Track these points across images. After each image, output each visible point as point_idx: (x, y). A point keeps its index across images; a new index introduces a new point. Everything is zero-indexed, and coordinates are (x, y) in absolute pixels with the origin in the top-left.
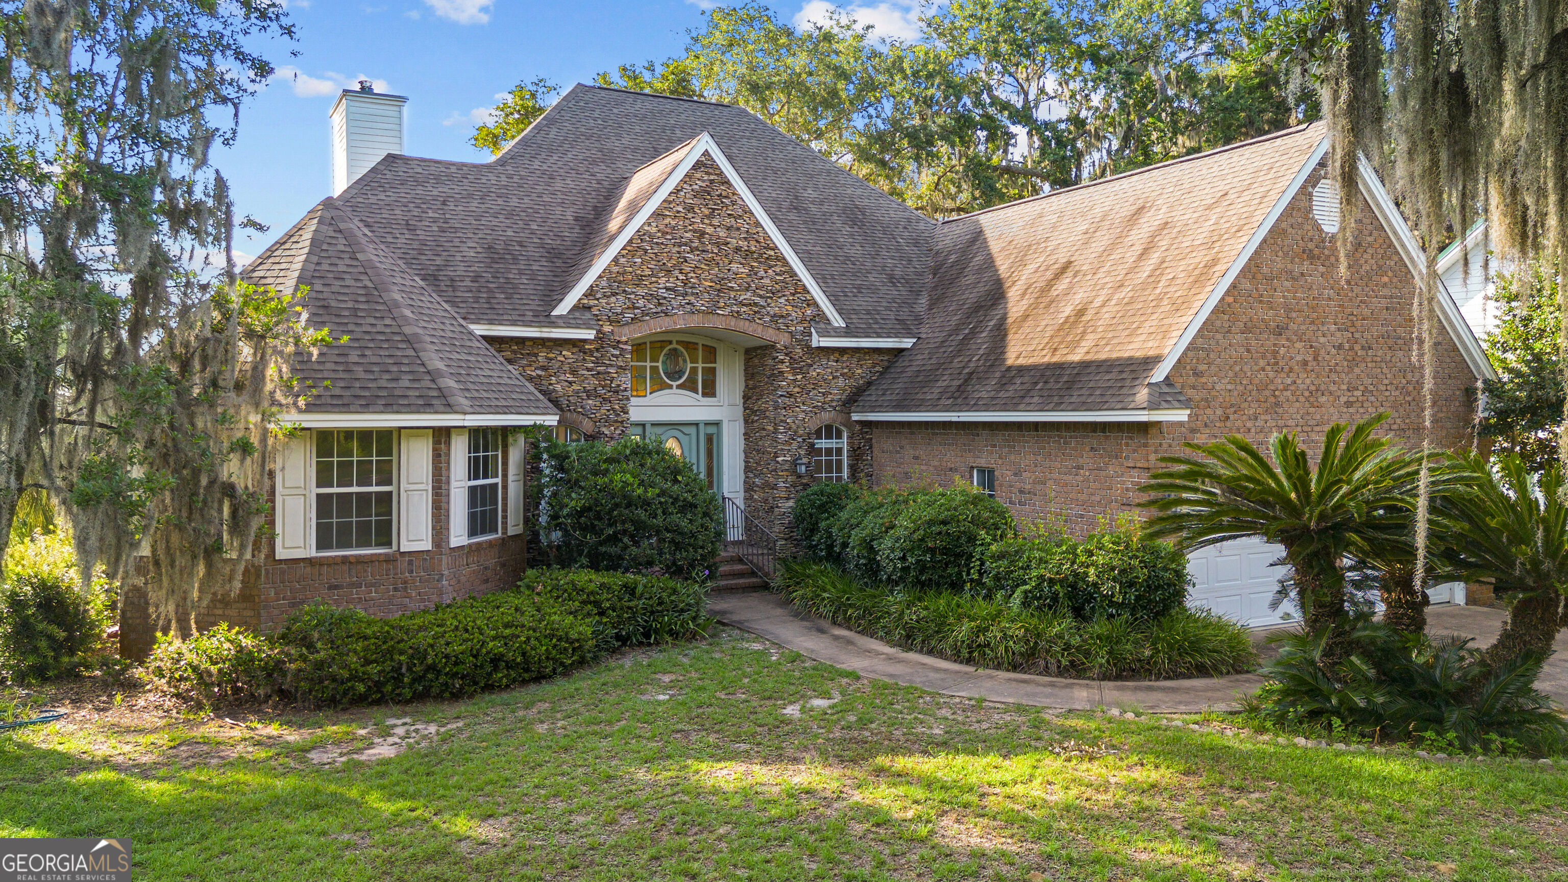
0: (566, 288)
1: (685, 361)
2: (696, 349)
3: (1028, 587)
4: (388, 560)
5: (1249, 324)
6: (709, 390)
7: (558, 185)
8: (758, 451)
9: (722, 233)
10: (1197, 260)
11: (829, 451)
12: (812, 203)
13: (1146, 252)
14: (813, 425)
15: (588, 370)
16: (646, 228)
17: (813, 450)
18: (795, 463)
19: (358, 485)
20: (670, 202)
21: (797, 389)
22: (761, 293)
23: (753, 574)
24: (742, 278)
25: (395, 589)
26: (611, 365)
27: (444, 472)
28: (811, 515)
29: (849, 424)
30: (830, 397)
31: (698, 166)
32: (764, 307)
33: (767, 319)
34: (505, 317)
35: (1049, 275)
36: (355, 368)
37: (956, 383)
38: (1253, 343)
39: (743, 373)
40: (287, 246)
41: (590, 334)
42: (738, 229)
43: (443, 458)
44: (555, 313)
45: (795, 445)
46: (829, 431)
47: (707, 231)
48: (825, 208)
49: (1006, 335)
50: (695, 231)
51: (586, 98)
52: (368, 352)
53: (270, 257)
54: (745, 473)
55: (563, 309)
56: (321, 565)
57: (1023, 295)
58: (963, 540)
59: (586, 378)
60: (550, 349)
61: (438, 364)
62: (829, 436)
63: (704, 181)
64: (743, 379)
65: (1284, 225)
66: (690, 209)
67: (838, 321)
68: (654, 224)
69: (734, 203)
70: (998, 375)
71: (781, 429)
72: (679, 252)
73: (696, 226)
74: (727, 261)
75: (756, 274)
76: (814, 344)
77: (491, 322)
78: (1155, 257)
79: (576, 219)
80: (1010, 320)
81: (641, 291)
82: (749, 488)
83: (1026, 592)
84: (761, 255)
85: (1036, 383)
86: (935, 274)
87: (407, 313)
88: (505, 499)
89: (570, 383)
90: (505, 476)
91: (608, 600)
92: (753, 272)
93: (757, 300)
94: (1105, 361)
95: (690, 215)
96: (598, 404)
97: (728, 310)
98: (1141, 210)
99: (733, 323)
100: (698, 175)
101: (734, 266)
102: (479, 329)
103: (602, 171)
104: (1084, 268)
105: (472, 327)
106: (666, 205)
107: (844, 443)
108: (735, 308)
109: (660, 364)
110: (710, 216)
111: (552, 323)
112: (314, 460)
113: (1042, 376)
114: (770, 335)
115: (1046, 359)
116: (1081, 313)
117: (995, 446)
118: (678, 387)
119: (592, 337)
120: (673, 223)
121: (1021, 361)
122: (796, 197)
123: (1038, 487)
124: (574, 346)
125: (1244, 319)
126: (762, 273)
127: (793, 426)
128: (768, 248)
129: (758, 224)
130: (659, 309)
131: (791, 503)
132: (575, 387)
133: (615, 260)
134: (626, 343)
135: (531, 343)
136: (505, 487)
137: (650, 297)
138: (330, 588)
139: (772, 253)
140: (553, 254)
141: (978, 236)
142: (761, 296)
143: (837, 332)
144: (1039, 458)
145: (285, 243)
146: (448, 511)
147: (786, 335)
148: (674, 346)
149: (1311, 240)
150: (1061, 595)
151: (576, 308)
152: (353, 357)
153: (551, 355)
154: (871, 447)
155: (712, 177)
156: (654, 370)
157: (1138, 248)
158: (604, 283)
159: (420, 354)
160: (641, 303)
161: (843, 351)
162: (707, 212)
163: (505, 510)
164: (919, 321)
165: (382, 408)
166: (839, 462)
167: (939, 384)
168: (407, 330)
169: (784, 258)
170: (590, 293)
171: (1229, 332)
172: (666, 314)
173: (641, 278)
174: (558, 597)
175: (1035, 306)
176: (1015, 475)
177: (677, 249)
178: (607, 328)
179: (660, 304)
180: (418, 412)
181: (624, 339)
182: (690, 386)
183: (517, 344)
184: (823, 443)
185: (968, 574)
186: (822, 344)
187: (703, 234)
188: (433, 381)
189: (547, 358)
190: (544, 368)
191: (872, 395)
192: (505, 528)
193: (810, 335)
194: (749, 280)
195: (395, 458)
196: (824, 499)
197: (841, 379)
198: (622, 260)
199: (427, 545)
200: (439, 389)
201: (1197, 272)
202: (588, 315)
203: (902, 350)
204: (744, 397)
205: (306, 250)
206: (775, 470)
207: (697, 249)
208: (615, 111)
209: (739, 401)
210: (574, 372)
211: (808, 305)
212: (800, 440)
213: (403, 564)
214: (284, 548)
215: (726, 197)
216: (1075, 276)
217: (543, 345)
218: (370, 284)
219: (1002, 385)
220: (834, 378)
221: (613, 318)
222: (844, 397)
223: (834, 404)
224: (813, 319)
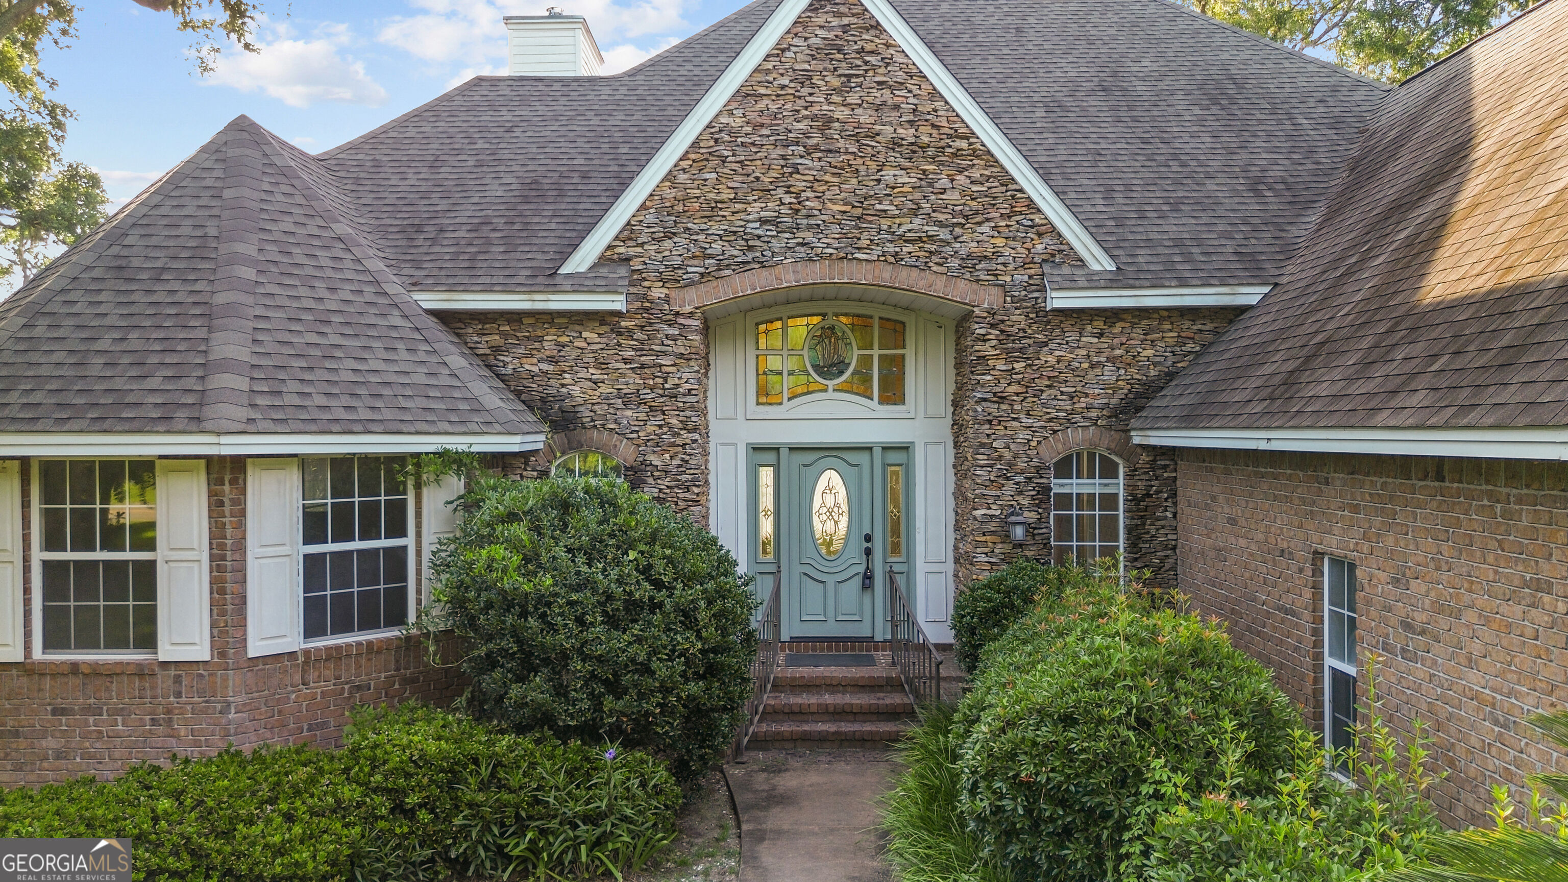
1: (848, 343)
2: (871, 325)
4: (141, 672)
6: (893, 393)
8: (963, 496)
9: (865, 117)
11: (1085, 500)
14: (1051, 452)
15: (626, 361)
16: (724, 120)
17: (1049, 498)
18: (1006, 524)
19: (103, 549)
20: (767, 72)
21: (1014, 388)
22: (942, 217)
24: (904, 194)
26: (665, 353)
27: (230, 531)
29: (1130, 452)
30: (1083, 402)
32: (948, 243)
33: (955, 263)
34: (482, 280)
41: (616, 303)
42: (897, 107)
43: (228, 508)
44: (566, 268)
45: (1009, 488)
46: (1088, 464)
47: (837, 115)
50: (814, 118)
54: (955, 531)
55: (579, 260)
56: (41, 674)
59: (623, 375)
60: (563, 328)
62: (1085, 473)
63: (830, 29)
64: (951, 375)
66: (805, 80)
67: (1098, 261)
68: (738, 112)
69: (887, 62)
71: (982, 460)
72: (783, 157)
73: (815, 109)
74: (873, 166)
75: (931, 185)
76: (1051, 304)
77: (444, 288)
81: (716, 228)
84: (943, 149)
86: (1352, 170)
88: (419, 572)
90: (419, 534)
95: (805, 91)
96: (642, 416)
97: (878, 251)
99: (886, 274)
100: (819, 20)
101: (888, 174)
102: (436, 300)
105: (419, 297)
106: (758, 78)
107: (1119, 486)
108: (890, 248)
109: (804, 352)
110: (842, 90)
111: (563, 286)
114: (961, 292)
118: (838, 388)
119: (631, 307)
120: (773, 107)
124: (603, 323)
126: (944, 182)
127: (1007, 455)
128: (956, 135)
129: (935, 94)
130: (750, 256)
132: (604, 389)
133: (670, 177)
134: (691, 315)
135: (531, 321)
136: (419, 553)
137: (732, 236)
139: (964, 144)
142: (940, 224)
143: (1094, 282)
146: (246, 596)
147: (995, 291)
148: (830, 321)
151: (603, 261)
153: (564, 339)
154: (1174, 495)
156: (796, 361)
158: (650, 217)
160: (717, 247)
161: (1113, 315)
162: (836, 82)
163: (419, 591)
164: (1289, 254)
166: (1108, 521)
169: (989, 152)
170: (628, 233)
172: (762, 264)
173: (716, 205)
177: (780, 151)
178: (658, 292)
179: (751, 248)
181: (688, 309)
182: (857, 386)
184: (1071, 486)
186: (1070, 304)
187: (829, 121)
189: (558, 344)
190: (552, 360)
191: (1167, 397)
192: (420, 620)
193: (1043, 289)
194: (917, 195)
195: (158, 506)
197: (1109, 367)
198: (682, 177)
199: (201, 652)
200: (203, 391)
202: (623, 271)
203: (1241, 310)
204: (953, 404)
206: (972, 532)
207: (816, 148)
209: (945, 410)
210: (601, 365)
211: (1040, 235)
212: (1020, 478)
213: (165, 681)
215: (871, 53)
217: (552, 323)
220: (1092, 366)
221: (667, 275)
222: (1114, 401)
223: (1093, 414)
224: (1048, 259)
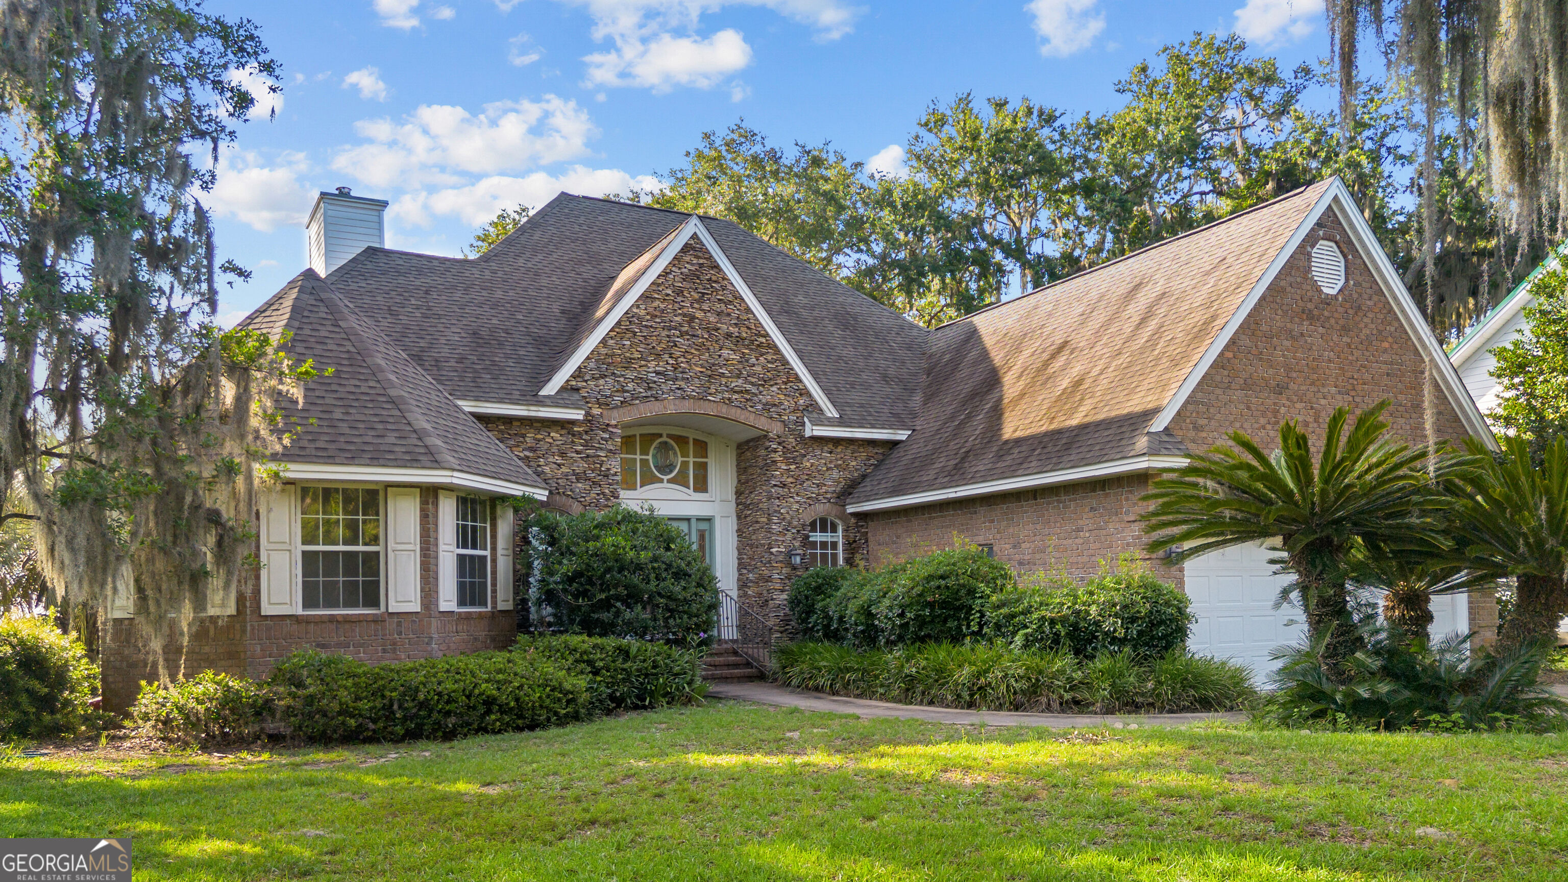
0: (553, 370)
1: (675, 453)
2: (687, 443)
3: (1029, 630)
4: (376, 620)
5: (1249, 381)
6: (701, 486)
7: (544, 281)
8: (751, 546)
9: (712, 318)
10: (1196, 320)
11: (824, 545)
12: (804, 308)
13: (1143, 321)
14: (807, 517)
15: (578, 452)
16: (635, 310)
17: (807, 543)
18: (790, 555)
19: (344, 544)
20: (659, 285)
21: (790, 480)
22: (753, 380)
23: (748, 665)
24: (733, 365)
25: (384, 651)
26: (601, 449)
27: (432, 534)
28: (807, 597)
29: (844, 517)
30: (824, 489)
31: (686, 248)
32: (756, 395)
33: (760, 407)
34: (492, 395)
35: (1045, 356)
36: (340, 424)
37: (953, 462)
38: (1254, 400)
39: (735, 469)
40: (267, 313)
41: (577, 415)
42: (729, 315)
43: (431, 519)
44: (543, 392)
45: (789, 536)
46: (824, 525)
47: (697, 315)
48: (815, 313)
49: (1002, 414)
50: (684, 315)
51: (571, 206)
52: (352, 411)
53: (249, 324)
54: (739, 570)
55: (551, 388)
56: (308, 622)
57: (1020, 376)
58: (963, 592)
59: (576, 461)
60: (538, 430)
61: (422, 423)
62: (824, 530)
63: (692, 265)
64: (735, 475)
65: (1283, 283)
66: (679, 292)
67: (831, 412)
68: (643, 307)
69: (724, 288)
70: (995, 449)
71: (775, 519)
72: (668, 336)
73: (685, 310)
74: (717, 347)
75: (747, 361)
76: (808, 434)
77: (477, 399)
78: (1153, 324)
79: (563, 312)
80: (1006, 401)
81: (630, 375)
82: (743, 585)
83: (1026, 635)
84: (752, 342)
85: (1034, 450)
86: (928, 375)
87: (392, 377)
88: (494, 573)
89: (559, 465)
90: (494, 549)
91: (602, 660)
92: (744, 359)
93: (748, 387)
94: (1104, 420)
95: (679, 299)
96: (588, 487)
97: (720, 396)
98: (1137, 287)
99: (724, 410)
100: (687, 259)
101: (725, 352)
102: (468, 406)
103: (588, 271)
104: (1081, 344)
105: (460, 403)
106: (654, 288)
107: (839, 537)
108: (727, 395)
109: (650, 457)
110: (699, 301)
111: (541, 402)
112: (299, 516)
113: (1040, 442)
114: (763, 423)
115: (1044, 428)
116: (1078, 383)
117: (993, 521)
118: (669, 481)
119: (581, 417)
120: (662, 306)
121: (1018, 434)
122: (787, 303)
123: (1037, 556)
124: (563, 428)
125: (1244, 375)
126: (753, 360)
127: (787, 516)
128: (759, 335)
129: (748, 310)
130: (649, 393)
131: (785, 596)
132: (564, 469)
133: (604, 342)
134: (616, 426)
135: (518, 424)
136: (494, 561)
137: (639, 380)
138: (318, 646)
139: (763, 340)
140: (539, 342)
141: (973, 334)
142: (752, 384)
143: (831, 422)
144: (1038, 527)
145: (264, 311)
146: (437, 573)
147: (779, 424)
148: (664, 439)
149: (1311, 301)
150: (1063, 634)
151: (563, 389)
152: (338, 414)
153: (539, 437)
154: (867, 541)
155: (701, 261)
156: (644, 463)
157: (1136, 319)
158: (592, 365)
159: (406, 415)
160: (630, 386)
161: (837, 441)
162: (696, 296)
163: (494, 584)
164: (914, 415)
165: (368, 462)
166: (835, 556)
167: (936, 466)
168: (393, 392)
169: (776, 346)
170: (579, 374)
171: (1229, 387)
172: (657, 399)
173: (630, 361)
174: (550, 657)
175: (1032, 384)
176: (1014, 547)
177: (666, 333)
178: (596, 411)
179: (650, 388)
180: (405, 467)
181: (613, 422)
182: (680, 480)
183: (504, 424)
184: (818, 537)
185: (968, 627)
186: (816, 433)
187: (692, 318)
188: (420, 439)
189: (535, 439)
190: (531, 449)
191: (868, 485)
192: (494, 602)
193: (803, 424)
194: (740, 366)
195: (381, 518)
196: (820, 581)
197: (835, 471)
198: (611, 342)
199: (416, 607)
200: (426, 446)
201: (1195, 330)
202: (576, 396)
203: (895, 444)
204: (736, 493)
205: (287, 316)
206: (769, 562)
207: (687, 333)
208: (600, 218)
209: (732, 497)
210: (562, 454)
211: (801, 395)
212: (794, 531)
213: (391, 625)
214: (270, 604)
215: (715, 282)
216: (1072, 353)
217: (531, 426)
218: (353, 349)
219: (999, 457)
220: (828, 469)
221: (601, 401)
222: (838, 489)
223: (829, 496)
224: (806, 409)
